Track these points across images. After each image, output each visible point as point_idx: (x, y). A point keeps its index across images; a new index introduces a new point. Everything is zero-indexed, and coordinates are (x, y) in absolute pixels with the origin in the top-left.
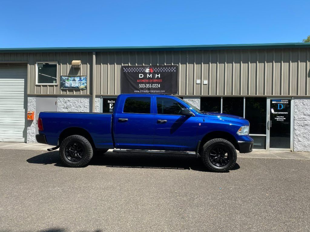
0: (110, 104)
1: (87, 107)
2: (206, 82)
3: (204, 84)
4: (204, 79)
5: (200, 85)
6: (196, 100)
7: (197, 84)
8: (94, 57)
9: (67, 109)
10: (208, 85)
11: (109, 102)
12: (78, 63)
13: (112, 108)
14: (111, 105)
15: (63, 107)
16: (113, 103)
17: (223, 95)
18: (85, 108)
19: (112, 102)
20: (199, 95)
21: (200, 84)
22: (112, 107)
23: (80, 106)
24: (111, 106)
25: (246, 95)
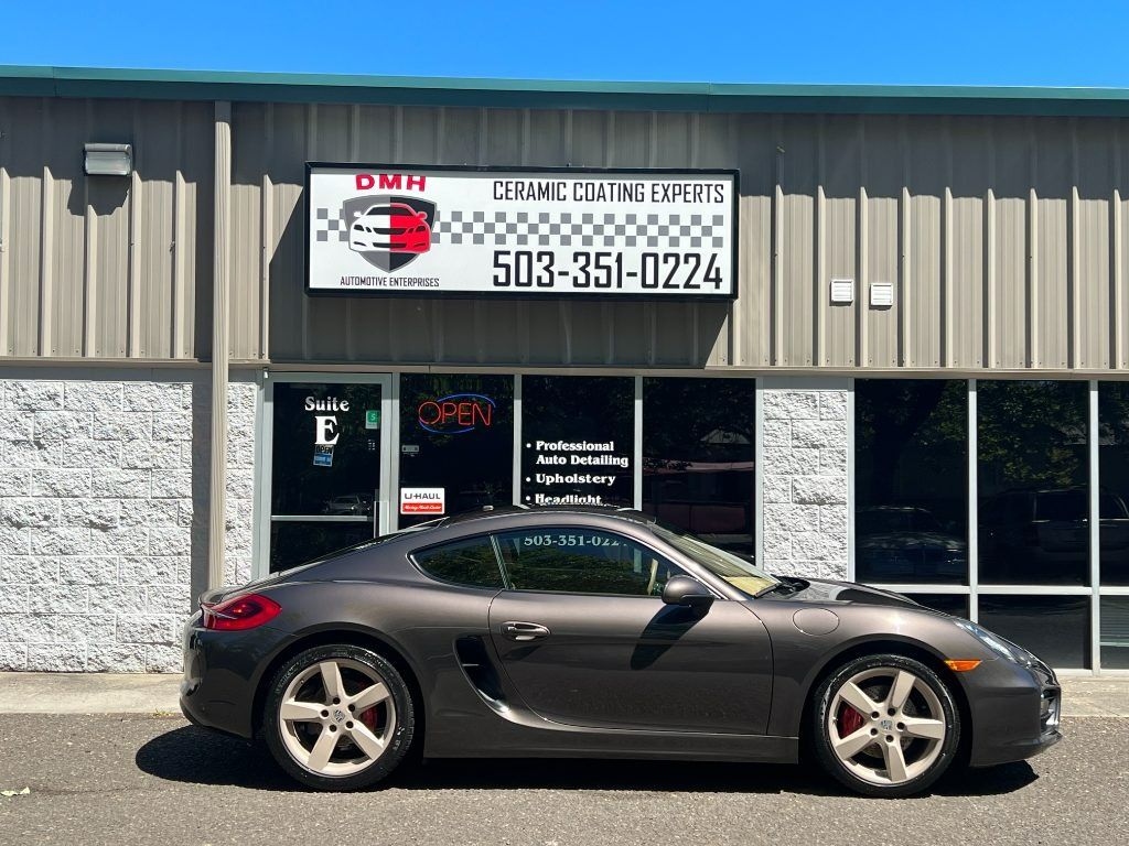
0: (321, 420)
1: (173, 436)
2: (884, 294)
3: (872, 307)
4: (872, 278)
5: (851, 310)
6: (830, 396)
7: (833, 303)
8: (223, 132)
9: (41, 447)
10: (895, 307)
11: (311, 403)
13: (334, 441)
14: (328, 422)
15: (12, 437)
16: (339, 414)
17: (977, 367)
18: (158, 445)
19: (333, 403)
20: (850, 366)
21: (849, 303)
22: (329, 436)
23: (127, 432)
24: (327, 431)
25: (1104, 369)
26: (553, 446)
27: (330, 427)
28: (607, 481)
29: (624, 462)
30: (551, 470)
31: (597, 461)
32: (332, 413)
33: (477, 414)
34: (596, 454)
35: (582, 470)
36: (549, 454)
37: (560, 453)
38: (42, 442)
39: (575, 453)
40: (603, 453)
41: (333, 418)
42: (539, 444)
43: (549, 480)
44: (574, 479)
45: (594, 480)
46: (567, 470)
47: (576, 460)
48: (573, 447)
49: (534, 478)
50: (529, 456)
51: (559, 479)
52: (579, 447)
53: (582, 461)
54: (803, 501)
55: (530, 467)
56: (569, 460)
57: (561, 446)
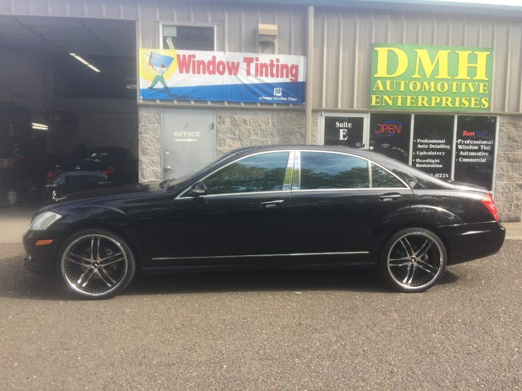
0: (341, 131)
9: (240, 140)
11: (338, 124)
12: (274, 30)
13: (346, 139)
14: (344, 131)
16: (348, 129)
18: (283, 140)
19: (346, 125)
22: (344, 137)
23: (273, 135)
24: (344, 134)
26: (423, 141)
27: (345, 133)
28: (442, 154)
29: (448, 147)
30: (422, 150)
31: (439, 147)
32: (345, 128)
33: (396, 130)
34: (439, 144)
35: (433, 150)
36: (422, 144)
37: (426, 144)
38: (241, 138)
39: (431, 143)
40: (441, 144)
41: (346, 130)
42: (418, 140)
43: (421, 154)
44: (430, 153)
45: (438, 154)
46: (428, 150)
47: (432, 146)
48: (430, 141)
49: (416, 153)
50: (415, 144)
51: (425, 153)
52: (433, 141)
53: (433, 146)
54: (510, 161)
55: (415, 149)
56: (429, 146)
57: (426, 141)
